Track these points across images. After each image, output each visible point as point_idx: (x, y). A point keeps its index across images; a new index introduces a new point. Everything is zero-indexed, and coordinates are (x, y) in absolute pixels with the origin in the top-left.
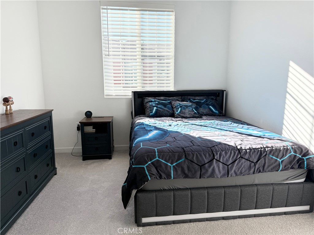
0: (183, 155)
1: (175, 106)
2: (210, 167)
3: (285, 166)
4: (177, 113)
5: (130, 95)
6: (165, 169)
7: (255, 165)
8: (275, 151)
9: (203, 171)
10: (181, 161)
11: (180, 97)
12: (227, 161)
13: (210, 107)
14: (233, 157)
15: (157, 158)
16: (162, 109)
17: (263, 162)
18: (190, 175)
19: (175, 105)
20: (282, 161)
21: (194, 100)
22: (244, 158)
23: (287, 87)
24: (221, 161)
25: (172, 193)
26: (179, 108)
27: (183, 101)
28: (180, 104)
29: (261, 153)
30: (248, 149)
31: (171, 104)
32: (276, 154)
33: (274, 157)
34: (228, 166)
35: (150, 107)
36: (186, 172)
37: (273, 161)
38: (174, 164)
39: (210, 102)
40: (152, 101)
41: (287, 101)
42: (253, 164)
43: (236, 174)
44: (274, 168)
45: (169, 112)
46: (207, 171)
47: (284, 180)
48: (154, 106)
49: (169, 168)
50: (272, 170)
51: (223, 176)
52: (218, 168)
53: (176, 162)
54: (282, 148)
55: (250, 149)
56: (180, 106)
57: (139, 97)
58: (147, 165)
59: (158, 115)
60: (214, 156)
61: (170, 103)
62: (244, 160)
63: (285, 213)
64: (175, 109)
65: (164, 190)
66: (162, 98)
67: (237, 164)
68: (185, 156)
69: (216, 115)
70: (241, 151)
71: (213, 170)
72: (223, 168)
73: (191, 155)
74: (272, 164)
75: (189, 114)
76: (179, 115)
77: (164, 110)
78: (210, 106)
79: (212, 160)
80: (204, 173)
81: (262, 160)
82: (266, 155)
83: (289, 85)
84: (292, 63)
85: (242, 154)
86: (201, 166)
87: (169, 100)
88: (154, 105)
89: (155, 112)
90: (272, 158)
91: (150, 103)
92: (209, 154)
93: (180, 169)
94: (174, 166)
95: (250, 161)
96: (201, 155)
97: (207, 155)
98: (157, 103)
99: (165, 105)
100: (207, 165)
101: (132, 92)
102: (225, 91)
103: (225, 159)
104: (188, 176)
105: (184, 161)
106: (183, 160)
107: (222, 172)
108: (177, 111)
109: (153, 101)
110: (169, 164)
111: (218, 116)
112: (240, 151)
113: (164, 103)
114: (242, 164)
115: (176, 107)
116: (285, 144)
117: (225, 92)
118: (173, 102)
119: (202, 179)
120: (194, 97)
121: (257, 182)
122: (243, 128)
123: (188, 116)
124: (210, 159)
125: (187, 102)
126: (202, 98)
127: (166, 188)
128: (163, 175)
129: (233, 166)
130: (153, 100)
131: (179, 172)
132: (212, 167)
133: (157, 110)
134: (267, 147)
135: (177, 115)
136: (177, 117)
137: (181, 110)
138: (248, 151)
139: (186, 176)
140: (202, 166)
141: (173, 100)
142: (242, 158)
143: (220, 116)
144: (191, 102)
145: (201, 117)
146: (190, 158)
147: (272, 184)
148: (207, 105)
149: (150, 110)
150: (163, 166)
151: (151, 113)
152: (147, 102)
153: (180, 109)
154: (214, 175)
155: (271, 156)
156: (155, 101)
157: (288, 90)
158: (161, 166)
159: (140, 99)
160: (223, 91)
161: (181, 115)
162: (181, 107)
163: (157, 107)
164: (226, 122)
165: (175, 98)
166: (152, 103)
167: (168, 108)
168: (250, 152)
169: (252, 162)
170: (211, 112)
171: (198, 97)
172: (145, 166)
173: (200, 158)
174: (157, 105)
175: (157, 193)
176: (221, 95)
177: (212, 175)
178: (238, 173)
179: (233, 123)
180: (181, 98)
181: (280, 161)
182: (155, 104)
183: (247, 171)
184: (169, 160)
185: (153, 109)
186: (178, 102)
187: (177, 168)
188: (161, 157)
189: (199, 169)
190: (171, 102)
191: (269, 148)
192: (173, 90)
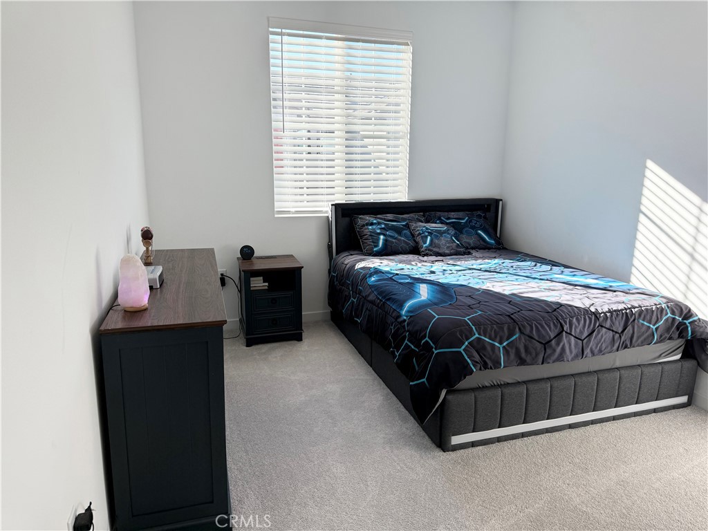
0: (516, 328)
1: (418, 232)
2: (558, 344)
3: (661, 336)
4: (424, 246)
5: (327, 211)
6: (491, 353)
7: (620, 336)
8: (646, 314)
9: (549, 351)
10: (514, 337)
11: (422, 214)
12: (581, 332)
13: (479, 232)
14: (589, 327)
15: (477, 335)
16: (396, 239)
17: (631, 331)
18: (528, 359)
19: (418, 230)
20: (657, 329)
21: (448, 218)
22: (605, 327)
23: (641, 203)
24: (573, 333)
25: (499, 392)
26: (426, 237)
27: (427, 221)
28: (427, 229)
29: (627, 318)
30: (607, 312)
31: (408, 227)
32: (648, 317)
33: (645, 323)
34: (582, 341)
35: (371, 235)
36: (523, 355)
37: (644, 329)
38: (505, 344)
39: (476, 223)
40: (372, 224)
41: (640, 227)
42: (617, 335)
43: (593, 354)
44: (645, 339)
45: (408, 244)
46: (554, 351)
47: (655, 359)
48: (380, 234)
49: (497, 351)
50: (642, 344)
51: (576, 356)
52: (569, 344)
53: (507, 340)
54: (654, 307)
55: (609, 311)
56: (428, 232)
57: (343, 216)
58: (463, 347)
59: (387, 252)
60: (563, 328)
61: (407, 226)
62: (604, 330)
63: (655, 411)
64: (419, 239)
65: (483, 387)
66: (390, 216)
67: (596, 336)
68: (520, 329)
69: (493, 248)
70: (598, 316)
71: (563, 349)
72: (576, 344)
73: (528, 328)
74: (643, 334)
75: (448, 247)
76: (431, 250)
77: (399, 240)
78: (479, 230)
79: (560, 334)
80: (550, 356)
81: (630, 328)
82: (634, 320)
83: (644, 201)
84: (650, 164)
85: (601, 319)
86: (545, 344)
87: (404, 220)
88: (378, 231)
89: (382, 245)
90: (643, 324)
91: (370, 227)
92: (554, 323)
93: (514, 351)
94: (504, 347)
95: (613, 331)
96: (542, 327)
97: (552, 326)
98: (383, 226)
99: (398, 231)
100: (553, 342)
101: (332, 205)
102: (501, 200)
103: (578, 331)
104: (525, 361)
105: (520, 338)
106: (517, 336)
107: (574, 352)
108: (425, 243)
109: (375, 223)
110: (497, 344)
111: (495, 249)
112: (596, 314)
113: (397, 227)
114: (602, 336)
115: (420, 234)
116: (656, 300)
117: (501, 202)
118: (413, 225)
119: (545, 365)
120: (446, 213)
121: (618, 364)
122: (564, 273)
123: (447, 252)
124: (557, 331)
125: (436, 223)
126: (461, 214)
127: (487, 384)
128: (490, 364)
129: (589, 341)
130: (375, 221)
131: (512, 356)
132: (561, 344)
133: (386, 241)
134: (634, 308)
135: (426, 250)
136: (424, 256)
137: (431, 241)
138: (608, 314)
139: (522, 362)
140: (546, 344)
141: (411, 220)
142: (602, 326)
143: (499, 249)
144: (442, 223)
145: (469, 253)
146: (527, 331)
147: (639, 365)
148: (473, 228)
149: (373, 242)
150: (489, 348)
151: (376, 246)
152: (363, 226)
153: (429, 237)
154: (563, 357)
155: (641, 321)
156: (379, 224)
157: (643, 208)
158: (484, 348)
159: (347, 220)
160: (497, 201)
161: (434, 249)
162: (430, 234)
163: (384, 235)
164: (522, 261)
165: (412, 215)
166: (374, 227)
167: (406, 236)
168: (612, 316)
169: (616, 332)
170: (482, 243)
171: (453, 213)
172: (461, 350)
173: (543, 332)
174: (384, 232)
175: (477, 393)
176: (493, 209)
177: (560, 358)
178: (596, 351)
179: (539, 264)
180: (424, 216)
181: (654, 328)
182: (380, 229)
183: (609, 348)
184: (496, 337)
185: (378, 239)
186: (421, 224)
187: (510, 350)
188: (482, 333)
189: (543, 349)
190: (407, 224)
191: (636, 309)
192: (407, 201)
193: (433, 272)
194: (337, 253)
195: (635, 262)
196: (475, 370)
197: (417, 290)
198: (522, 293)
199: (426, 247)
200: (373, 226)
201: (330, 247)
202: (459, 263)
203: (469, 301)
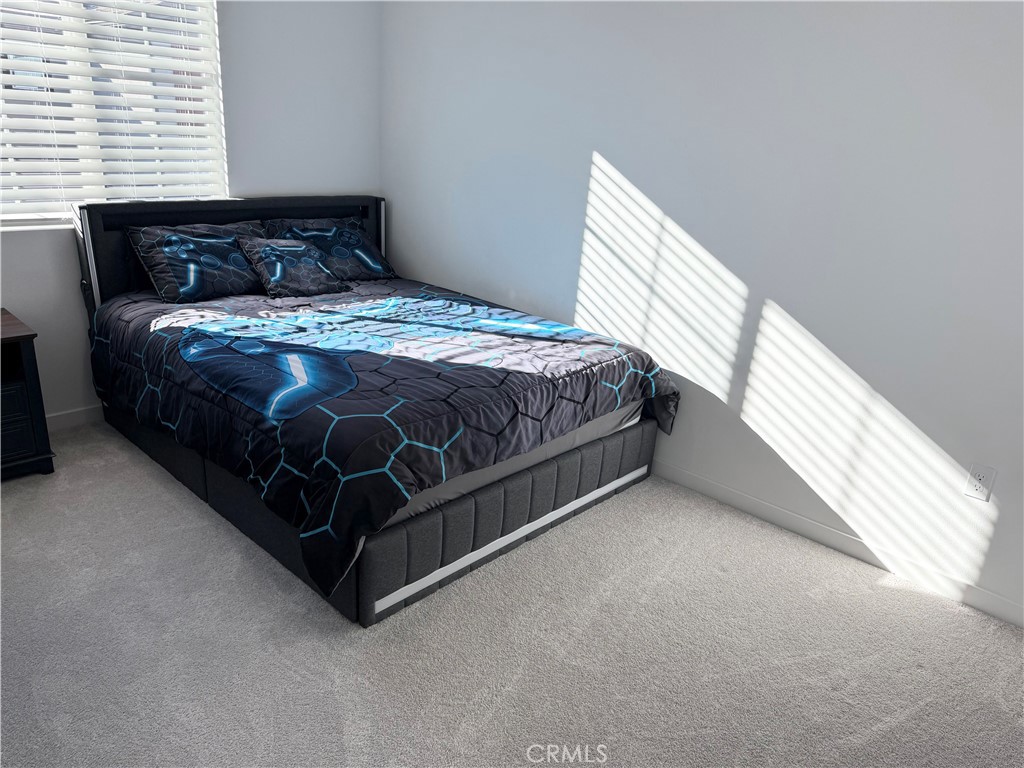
0: (458, 420)
1: (257, 256)
2: (513, 433)
3: (624, 399)
4: (273, 279)
5: (71, 218)
6: (428, 465)
7: (583, 408)
8: (609, 371)
9: (502, 445)
10: (458, 434)
11: (259, 222)
12: (539, 410)
13: (357, 251)
14: (547, 401)
15: (406, 441)
16: (219, 268)
17: (594, 398)
18: (477, 461)
19: (257, 252)
20: (620, 390)
21: (305, 230)
22: (565, 398)
23: (586, 214)
24: (530, 414)
25: (440, 516)
26: (274, 264)
27: (270, 236)
28: (273, 249)
29: (587, 379)
30: (565, 376)
31: (239, 247)
32: (610, 376)
33: (608, 385)
34: (541, 421)
35: (171, 265)
36: (471, 457)
37: (607, 392)
38: (446, 447)
39: (350, 238)
40: (169, 243)
41: (586, 248)
42: (580, 406)
43: (553, 436)
44: (608, 406)
45: (242, 277)
46: (510, 443)
47: (616, 427)
48: (187, 261)
49: (436, 456)
50: (605, 412)
51: (534, 444)
52: (527, 427)
53: (449, 439)
54: (615, 361)
55: (568, 374)
56: (276, 256)
57: (107, 228)
58: (389, 464)
59: (206, 293)
60: (517, 408)
61: (237, 245)
62: (565, 401)
63: (616, 491)
64: (260, 267)
65: (417, 515)
66: (202, 228)
67: (556, 412)
68: (463, 419)
69: (380, 278)
70: (556, 382)
71: (520, 438)
72: (534, 427)
73: (474, 416)
74: (606, 399)
75: (313, 281)
76: (283, 287)
77: (226, 271)
78: (358, 248)
79: (514, 416)
80: (502, 452)
81: (592, 394)
82: (596, 382)
83: (590, 211)
85: (560, 388)
86: (496, 436)
87: (229, 234)
88: (184, 256)
89: (196, 280)
90: (606, 386)
91: (166, 249)
92: (506, 403)
93: (458, 454)
94: (445, 451)
95: (574, 401)
96: (492, 411)
97: (503, 406)
98: (192, 246)
99: (222, 254)
100: (507, 431)
101: (81, 208)
102: (384, 200)
103: (535, 408)
104: (474, 465)
105: (465, 433)
106: (461, 430)
107: (532, 438)
108: (274, 274)
109: (176, 242)
110: (435, 449)
111: (384, 278)
112: (553, 381)
113: (217, 247)
114: (563, 411)
115: (261, 259)
116: (616, 351)
117: (383, 203)
118: (247, 243)
119: (498, 464)
120: (300, 221)
121: (578, 443)
122: (493, 317)
123: (313, 288)
124: (510, 414)
125: (285, 238)
126: (324, 222)
127: (422, 509)
128: (427, 481)
129: (549, 419)
130: (174, 238)
131: (456, 461)
132: (518, 432)
133: (200, 274)
134: (594, 365)
135: (276, 286)
136: (274, 296)
137: (284, 270)
138: (567, 379)
139: (469, 467)
140: (499, 436)
141: (241, 234)
142: (562, 397)
143: (390, 279)
144: (295, 238)
145: (348, 289)
146: (474, 421)
147: (600, 439)
148: (346, 245)
149: (175, 277)
150: (425, 458)
151: (183, 284)
152: (153, 246)
153: (279, 264)
154: (519, 449)
155: (604, 383)
156: (183, 242)
157: (589, 222)
158: (418, 459)
159: (116, 235)
160: (377, 201)
161: (291, 285)
162: (280, 258)
163: (196, 263)
164: (429, 299)
165: (241, 225)
166: (175, 248)
167: (236, 263)
168: (571, 381)
169: (578, 403)
170: (364, 270)
171: (311, 221)
172: (386, 469)
173: (494, 419)
174: (195, 257)
175: (409, 528)
176: (372, 213)
177: (516, 451)
178: (556, 432)
179: (455, 304)
180: (263, 226)
181: (616, 389)
182: (187, 251)
183: (571, 424)
184: (433, 438)
185: (186, 271)
186: (260, 240)
187: (452, 453)
188: (413, 436)
189: (495, 444)
190: (235, 241)
191: (597, 367)
192: (227, 197)
193: (302, 330)
194: (103, 300)
195: (580, 297)
196: (409, 498)
197: (287, 370)
198: (452, 357)
199: (275, 281)
200: (172, 245)
201: (86, 289)
202: (338, 308)
203: (378, 381)
